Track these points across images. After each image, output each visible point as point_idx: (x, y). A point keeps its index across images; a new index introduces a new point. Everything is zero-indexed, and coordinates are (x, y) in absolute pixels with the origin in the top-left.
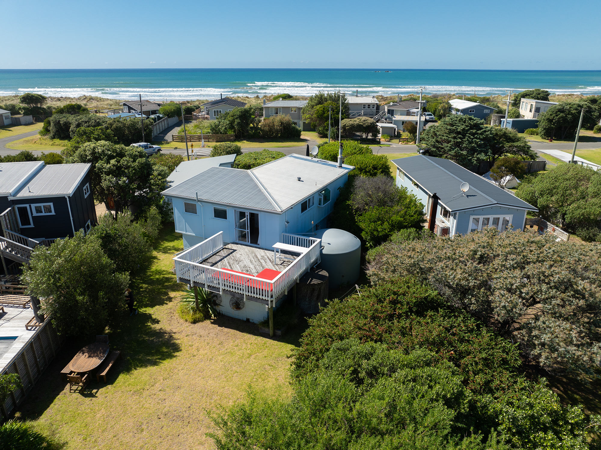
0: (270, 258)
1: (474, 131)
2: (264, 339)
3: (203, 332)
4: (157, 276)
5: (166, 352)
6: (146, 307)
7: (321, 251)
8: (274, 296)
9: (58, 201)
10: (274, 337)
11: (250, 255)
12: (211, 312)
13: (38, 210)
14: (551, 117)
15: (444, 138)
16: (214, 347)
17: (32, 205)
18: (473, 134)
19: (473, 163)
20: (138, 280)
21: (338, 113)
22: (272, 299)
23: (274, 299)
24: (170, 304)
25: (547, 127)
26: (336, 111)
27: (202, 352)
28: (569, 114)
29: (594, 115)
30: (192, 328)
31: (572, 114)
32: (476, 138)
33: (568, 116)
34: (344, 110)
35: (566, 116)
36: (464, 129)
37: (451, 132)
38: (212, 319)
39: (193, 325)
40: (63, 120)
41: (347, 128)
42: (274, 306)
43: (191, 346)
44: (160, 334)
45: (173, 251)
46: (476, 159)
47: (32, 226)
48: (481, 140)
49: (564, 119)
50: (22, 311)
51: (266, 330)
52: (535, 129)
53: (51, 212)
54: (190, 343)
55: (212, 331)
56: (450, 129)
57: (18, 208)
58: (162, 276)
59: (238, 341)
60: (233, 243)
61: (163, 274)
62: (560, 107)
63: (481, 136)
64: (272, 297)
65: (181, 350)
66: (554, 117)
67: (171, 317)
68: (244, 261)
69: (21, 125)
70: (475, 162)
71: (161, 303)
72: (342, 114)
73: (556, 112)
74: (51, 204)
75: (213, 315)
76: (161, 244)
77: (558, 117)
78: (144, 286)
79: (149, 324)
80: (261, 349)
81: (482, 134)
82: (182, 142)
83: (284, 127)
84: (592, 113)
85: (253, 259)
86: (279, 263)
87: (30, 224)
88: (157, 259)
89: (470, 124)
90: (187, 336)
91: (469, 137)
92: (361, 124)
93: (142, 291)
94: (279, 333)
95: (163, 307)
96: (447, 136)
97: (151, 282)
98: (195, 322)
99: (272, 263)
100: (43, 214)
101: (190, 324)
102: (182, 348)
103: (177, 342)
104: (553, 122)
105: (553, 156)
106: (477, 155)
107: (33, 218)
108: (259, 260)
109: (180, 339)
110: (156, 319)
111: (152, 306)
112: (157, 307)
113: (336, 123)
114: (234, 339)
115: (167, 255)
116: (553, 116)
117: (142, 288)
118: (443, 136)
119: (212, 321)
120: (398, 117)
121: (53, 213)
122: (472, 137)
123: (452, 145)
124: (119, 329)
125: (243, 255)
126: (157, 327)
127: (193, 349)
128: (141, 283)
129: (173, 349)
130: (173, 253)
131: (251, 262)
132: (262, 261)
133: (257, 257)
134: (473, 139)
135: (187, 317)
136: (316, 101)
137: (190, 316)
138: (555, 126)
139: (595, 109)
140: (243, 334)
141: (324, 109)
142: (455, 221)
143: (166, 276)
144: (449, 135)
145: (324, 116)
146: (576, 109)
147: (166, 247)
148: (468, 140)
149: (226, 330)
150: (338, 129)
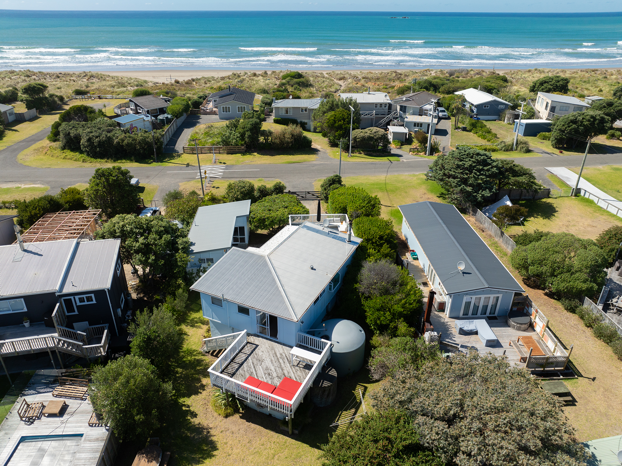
0: (288, 357)
1: (481, 167)
2: (284, 437)
3: (234, 428)
4: (189, 358)
5: (206, 450)
6: (184, 397)
7: (331, 349)
8: (293, 411)
9: (99, 293)
10: (293, 436)
11: (270, 352)
12: (239, 406)
13: (81, 300)
14: (563, 128)
15: (451, 173)
16: (245, 446)
17: (76, 297)
18: (479, 171)
19: (478, 199)
20: (173, 362)
21: (349, 123)
22: (291, 413)
23: (293, 413)
24: (204, 393)
25: (558, 138)
26: (347, 121)
27: (235, 451)
28: (581, 126)
29: (607, 126)
30: (225, 423)
31: (584, 125)
32: (482, 174)
33: (580, 127)
34: (355, 118)
35: (578, 128)
36: (471, 165)
37: (458, 166)
38: (241, 413)
39: (225, 420)
40: (73, 133)
41: (357, 140)
42: (293, 417)
43: (226, 443)
44: (199, 429)
45: (199, 324)
46: (481, 196)
47: (76, 313)
48: (487, 176)
49: (576, 131)
50: (81, 404)
51: (286, 429)
52: (547, 133)
53: (92, 300)
54: (225, 441)
55: (241, 426)
56: (457, 165)
57: (64, 300)
58: (193, 357)
59: (263, 439)
60: (256, 335)
61: (195, 356)
62: (573, 118)
63: (487, 173)
64: (291, 411)
65: (218, 449)
66: (566, 128)
67: (206, 409)
68: (266, 362)
69: (25, 121)
70: (480, 199)
71: (196, 393)
72: (353, 123)
73: (569, 123)
74: (93, 295)
75: (241, 409)
76: (188, 316)
77: (570, 128)
78: (180, 370)
79: (189, 418)
80: (282, 449)
81: (488, 170)
82: (193, 153)
83: (295, 139)
84: (605, 124)
85: (273, 359)
86: (296, 364)
87: (75, 312)
88: (186, 335)
89: (477, 160)
90: (222, 432)
91: (475, 173)
92: (372, 135)
93: (178, 377)
94: (296, 432)
95: (198, 396)
96: (454, 172)
97: (184, 365)
98: (227, 416)
99: (290, 364)
100: (86, 303)
101: (223, 418)
102: (219, 446)
103: (214, 439)
104: (564, 132)
105: (559, 178)
106: (482, 191)
107: (77, 307)
108: (278, 359)
109: (217, 437)
110: (193, 412)
111: (189, 396)
112: (193, 396)
113: (346, 134)
114: (260, 437)
115: (195, 329)
116: (565, 126)
117: (177, 372)
118: (450, 170)
119: (241, 415)
120: (411, 118)
121: (94, 302)
122: (478, 174)
123: (459, 181)
124: (164, 423)
125: (264, 352)
126: (195, 421)
127: (227, 447)
128: (176, 366)
129: (212, 448)
130: (200, 327)
131: (272, 363)
132: (281, 361)
133: (276, 356)
134: (479, 175)
135: (220, 412)
136: (327, 107)
137: (222, 411)
138: (567, 137)
139: (608, 119)
140: (267, 430)
141: (335, 118)
142: (450, 300)
143: (197, 358)
144: (457, 170)
145: (335, 125)
146: (589, 121)
147: (193, 319)
148: (474, 177)
149: (253, 426)
150: (349, 140)
